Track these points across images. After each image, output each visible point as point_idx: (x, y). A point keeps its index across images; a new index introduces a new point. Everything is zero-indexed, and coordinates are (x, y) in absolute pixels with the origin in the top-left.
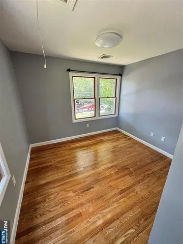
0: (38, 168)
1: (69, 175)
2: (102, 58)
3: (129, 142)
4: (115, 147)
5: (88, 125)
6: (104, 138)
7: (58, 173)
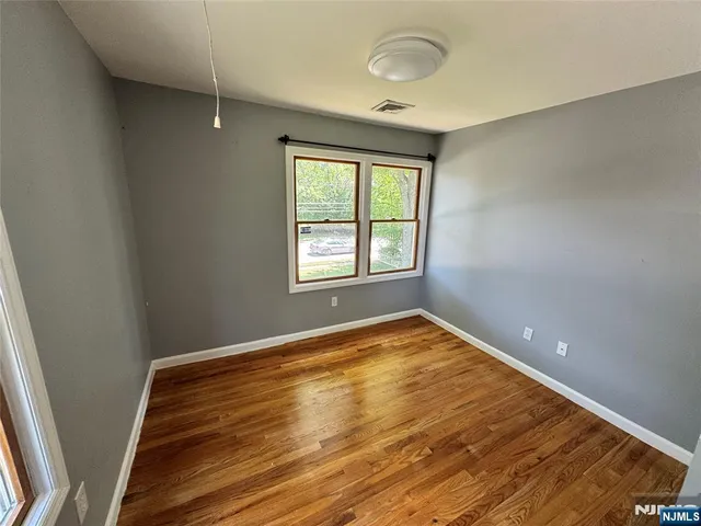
0: (171, 445)
1: (273, 470)
2: (383, 109)
3: (458, 356)
4: (418, 370)
5: (335, 301)
6: (384, 341)
7: (238, 461)
